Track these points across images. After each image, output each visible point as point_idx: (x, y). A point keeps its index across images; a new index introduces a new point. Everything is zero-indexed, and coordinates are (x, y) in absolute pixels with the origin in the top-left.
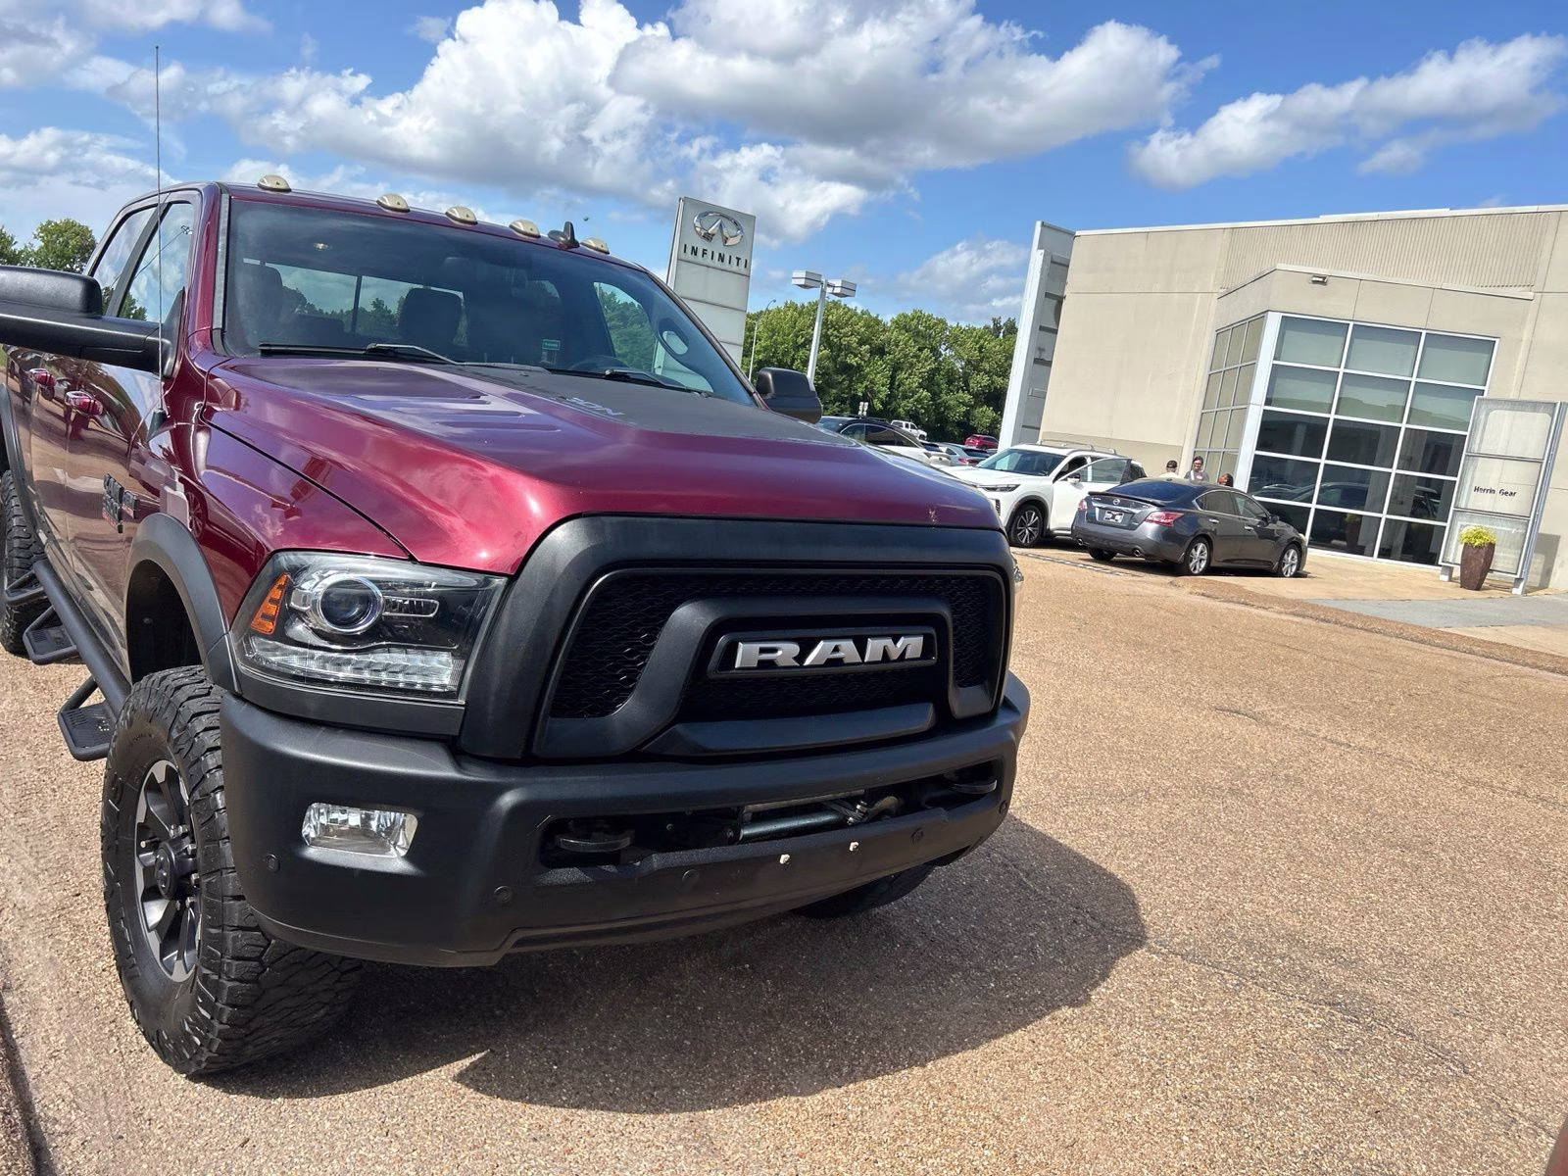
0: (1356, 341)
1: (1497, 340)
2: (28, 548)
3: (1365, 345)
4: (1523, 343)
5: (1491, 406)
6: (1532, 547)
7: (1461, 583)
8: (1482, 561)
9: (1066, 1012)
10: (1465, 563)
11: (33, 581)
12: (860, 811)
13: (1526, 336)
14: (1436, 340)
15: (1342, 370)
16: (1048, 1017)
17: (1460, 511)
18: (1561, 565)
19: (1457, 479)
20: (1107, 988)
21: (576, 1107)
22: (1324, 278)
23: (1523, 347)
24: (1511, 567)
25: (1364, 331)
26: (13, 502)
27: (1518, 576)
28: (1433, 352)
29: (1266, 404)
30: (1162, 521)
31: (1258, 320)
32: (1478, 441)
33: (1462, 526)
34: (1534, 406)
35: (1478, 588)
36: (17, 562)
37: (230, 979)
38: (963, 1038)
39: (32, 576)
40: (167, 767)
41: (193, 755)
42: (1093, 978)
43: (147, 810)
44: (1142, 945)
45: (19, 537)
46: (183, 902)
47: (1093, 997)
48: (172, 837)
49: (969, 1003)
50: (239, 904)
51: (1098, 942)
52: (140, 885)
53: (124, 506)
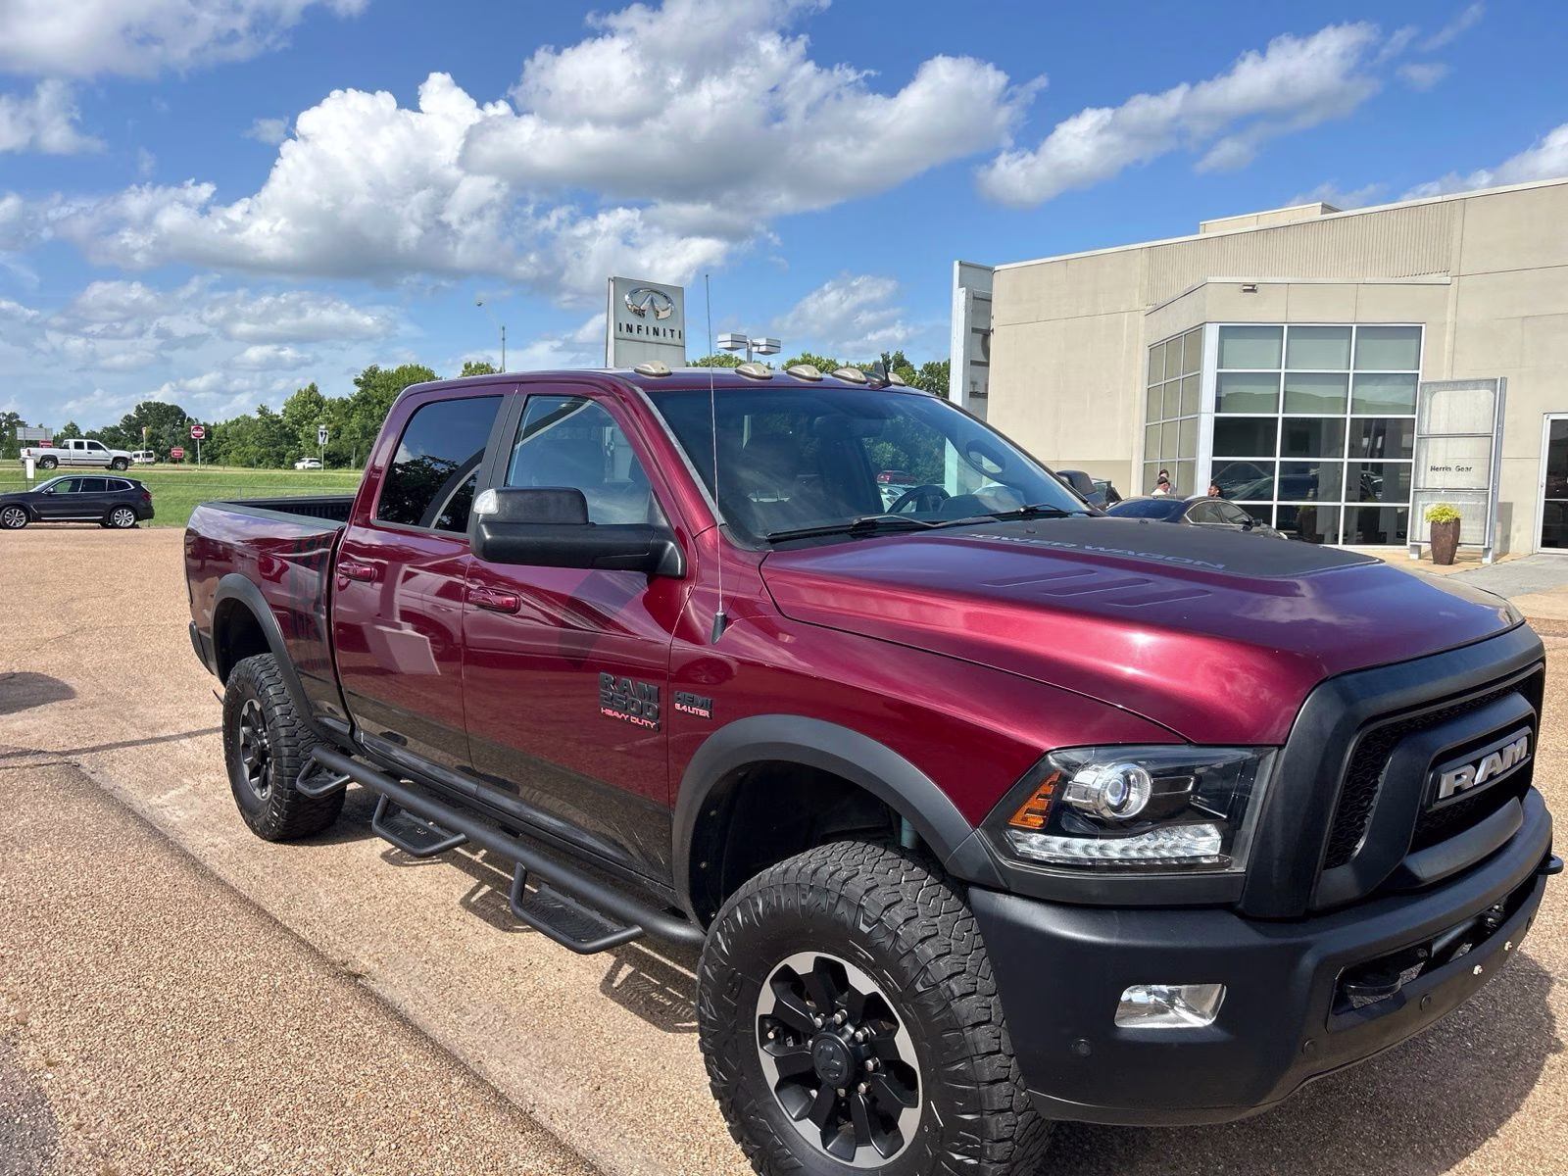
0: (1291, 341)
1: (1423, 325)
2: (294, 736)
3: (1301, 345)
4: (1448, 325)
5: (1433, 388)
6: (1494, 518)
7: (1434, 559)
8: (1452, 536)
10: (1435, 539)
11: (317, 768)
12: (1496, 910)
13: (1449, 318)
14: (1368, 331)
15: (1283, 371)
16: (1546, 1068)
17: (1419, 491)
18: (1518, 530)
19: (1413, 461)
20: (1564, 1028)
22: (1254, 286)
23: (1449, 328)
24: (1479, 537)
25: (1299, 331)
26: (271, 691)
27: (1486, 546)
28: (1366, 342)
29: (1216, 412)
31: (1195, 335)
32: (1427, 423)
33: (1423, 505)
34: (1476, 384)
35: (1451, 563)
36: (286, 751)
37: (992, 1162)
38: (1499, 1101)
39: (315, 764)
40: (818, 959)
41: (901, 948)
42: (1543, 1021)
43: (778, 1004)
44: (1551, 981)
45: (284, 726)
46: (852, 1088)
47: (1562, 1040)
48: (823, 1026)
49: (1469, 1066)
50: (995, 1088)
51: (1512, 984)
52: (772, 1076)
53: (678, 706)
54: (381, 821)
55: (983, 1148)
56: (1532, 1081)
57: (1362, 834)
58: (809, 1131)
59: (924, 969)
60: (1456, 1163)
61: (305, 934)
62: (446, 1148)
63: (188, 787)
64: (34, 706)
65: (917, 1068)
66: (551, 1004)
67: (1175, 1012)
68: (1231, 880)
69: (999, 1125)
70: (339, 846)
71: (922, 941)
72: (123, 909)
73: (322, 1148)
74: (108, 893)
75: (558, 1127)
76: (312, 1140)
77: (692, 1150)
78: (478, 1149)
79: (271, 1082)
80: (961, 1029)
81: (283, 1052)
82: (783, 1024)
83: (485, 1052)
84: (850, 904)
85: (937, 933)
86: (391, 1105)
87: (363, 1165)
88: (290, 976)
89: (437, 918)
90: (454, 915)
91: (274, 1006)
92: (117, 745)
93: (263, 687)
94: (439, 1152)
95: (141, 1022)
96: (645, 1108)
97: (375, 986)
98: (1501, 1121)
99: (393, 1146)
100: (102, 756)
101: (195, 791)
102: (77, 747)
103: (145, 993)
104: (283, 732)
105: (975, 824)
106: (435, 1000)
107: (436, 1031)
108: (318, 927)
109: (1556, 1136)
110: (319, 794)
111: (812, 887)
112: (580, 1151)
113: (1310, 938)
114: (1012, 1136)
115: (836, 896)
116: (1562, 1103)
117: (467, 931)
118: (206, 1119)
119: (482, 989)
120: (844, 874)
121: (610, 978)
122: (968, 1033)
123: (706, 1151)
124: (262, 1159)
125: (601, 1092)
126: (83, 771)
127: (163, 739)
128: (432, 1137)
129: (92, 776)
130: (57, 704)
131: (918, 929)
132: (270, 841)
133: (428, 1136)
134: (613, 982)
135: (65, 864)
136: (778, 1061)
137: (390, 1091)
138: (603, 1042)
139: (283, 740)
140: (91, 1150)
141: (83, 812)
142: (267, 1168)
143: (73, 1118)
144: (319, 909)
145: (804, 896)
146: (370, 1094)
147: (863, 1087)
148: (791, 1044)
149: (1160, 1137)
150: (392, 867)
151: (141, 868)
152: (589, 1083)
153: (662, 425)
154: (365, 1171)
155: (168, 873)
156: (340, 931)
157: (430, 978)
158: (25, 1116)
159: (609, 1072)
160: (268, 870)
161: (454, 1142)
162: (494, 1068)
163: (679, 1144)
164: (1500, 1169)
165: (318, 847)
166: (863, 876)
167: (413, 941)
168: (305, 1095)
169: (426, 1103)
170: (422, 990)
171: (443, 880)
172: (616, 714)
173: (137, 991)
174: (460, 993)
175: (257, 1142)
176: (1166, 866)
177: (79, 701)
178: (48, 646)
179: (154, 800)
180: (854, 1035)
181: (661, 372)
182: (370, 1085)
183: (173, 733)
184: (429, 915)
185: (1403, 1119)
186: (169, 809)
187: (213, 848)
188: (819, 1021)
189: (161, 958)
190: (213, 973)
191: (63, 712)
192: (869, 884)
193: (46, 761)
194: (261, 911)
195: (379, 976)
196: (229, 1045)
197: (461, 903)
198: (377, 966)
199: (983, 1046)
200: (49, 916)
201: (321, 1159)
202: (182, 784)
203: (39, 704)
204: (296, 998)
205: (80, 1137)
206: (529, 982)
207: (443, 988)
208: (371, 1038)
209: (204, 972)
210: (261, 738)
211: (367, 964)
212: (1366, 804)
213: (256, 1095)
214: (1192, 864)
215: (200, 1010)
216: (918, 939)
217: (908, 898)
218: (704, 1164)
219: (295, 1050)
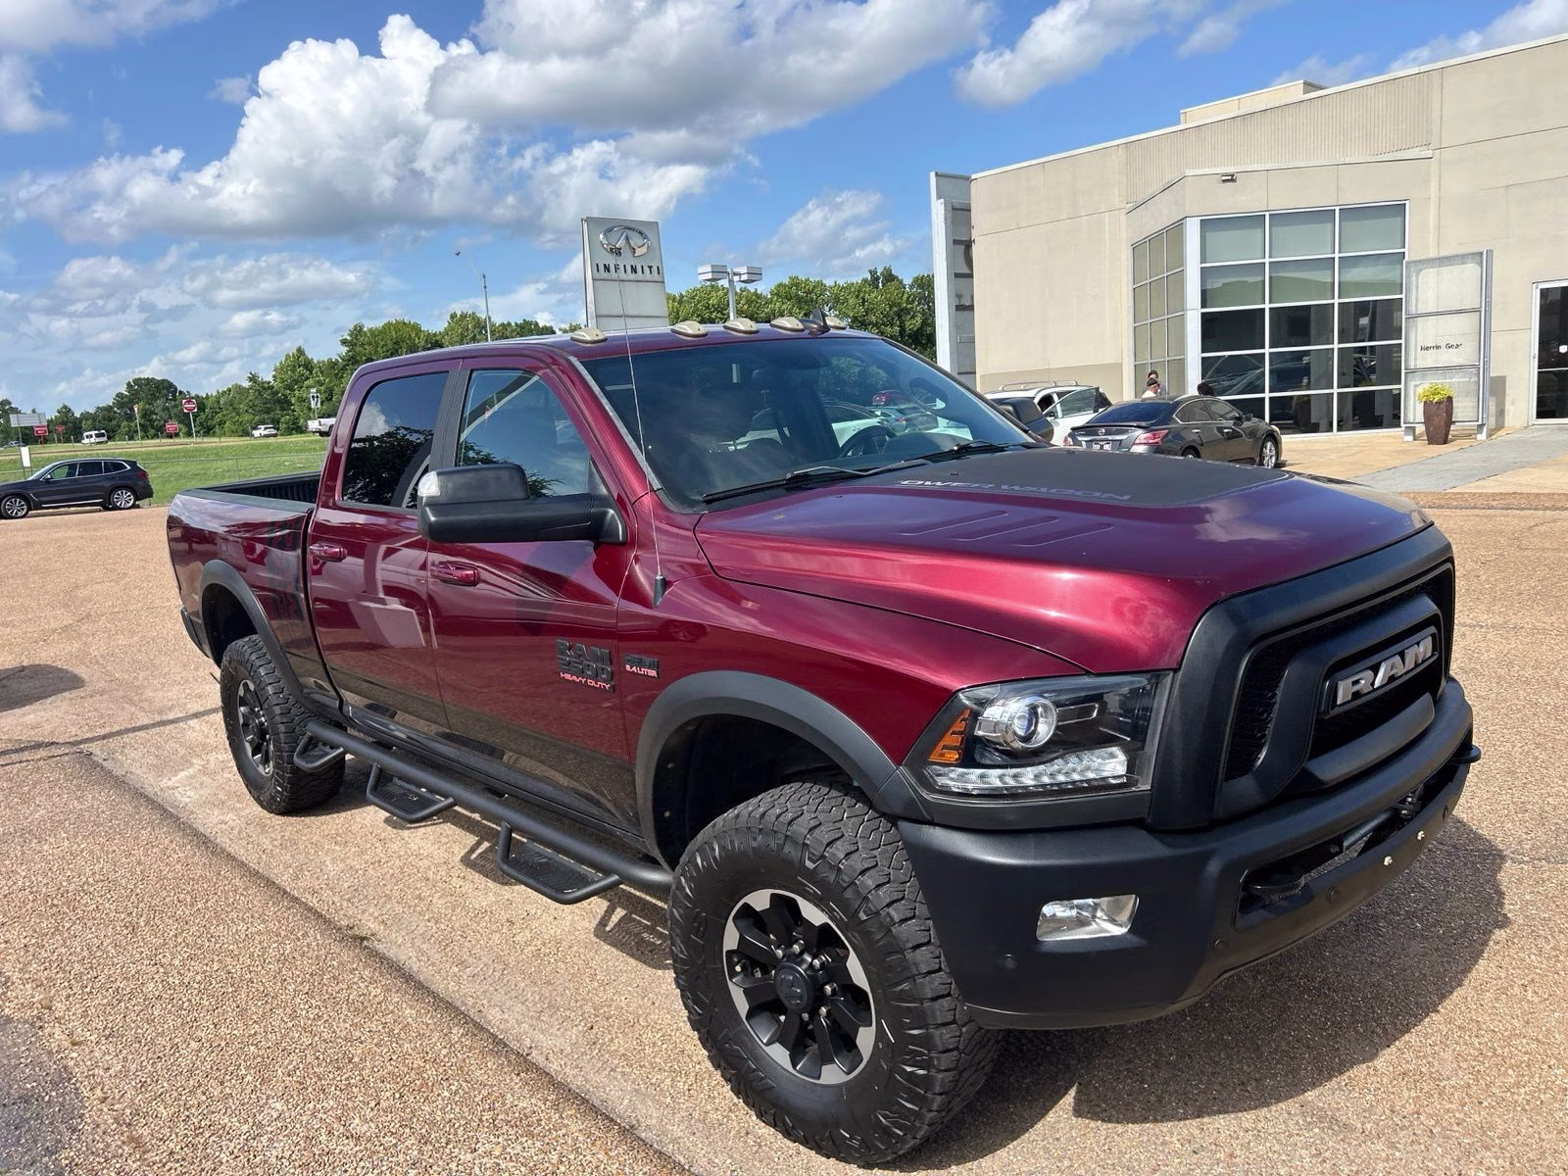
0: (1275, 229)
1: (1407, 202)
2: (289, 713)
3: (1284, 232)
4: (1432, 200)
5: (1419, 267)
6: (1487, 394)
7: (1428, 439)
8: (1445, 415)
9: (1499, 934)
10: (1428, 421)
11: (313, 742)
12: (1410, 802)
13: (1433, 192)
14: (1351, 213)
15: (1267, 260)
16: (1491, 943)
17: (1411, 372)
18: (1513, 403)
19: (1402, 341)
20: (1512, 904)
21: (1199, 1117)
22: (1232, 176)
23: (1433, 203)
24: (1472, 414)
25: (1281, 218)
26: (262, 671)
27: (1480, 423)
28: (1349, 225)
29: (1202, 307)
30: (1151, 441)
31: (1176, 230)
32: (1414, 301)
33: (1416, 386)
34: (1462, 258)
35: (1445, 442)
36: (282, 728)
37: (939, 1071)
38: (1443, 978)
39: (311, 739)
40: (773, 895)
41: (844, 881)
42: (1493, 898)
43: (742, 938)
44: (1503, 858)
45: (277, 704)
46: (814, 1013)
47: (1509, 915)
48: (784, 957)
49: (1416, 946)
50: (937, 1005)
51: (1466, 864)
52: (742, 1005)
53: (628, 667)
54: (375, 788)
55: (931, 1058)
56: (1478, 955)
57: (1264, 744)
58: (779, 1054)
59: (866, 898)
60: (1397, 1039)
61: (313, 902)
62: (446, 1094)
63: (197, 767)
64: (46, 697)
65: (868, 990)
66: (548, 951)
67: (1097, 923)
68: (1139, 798)
69: (944, 1037)
70: (343, 814)
71: (863, 873)
72: (138, 891)
73: (331, 1103)
74: (124, 877)
75: (553, 1067)
76: (322, 1095)
77: (679, 1079)
78: (476, 1093)
79: (283, 1045)
80: (902, 951)
81: (294, 1016)
82: (749, 958)
83: (485, 1002)
84: (795, 843)
85: (877, 865)
86: (394, 1058)
87: (369, 1114)
88: (299, 943)
89: (439, 877)
90: (455, 873)
91: (284, 973)
92: (128, 731)
93: (254, 668)
94: (440, 1098)
95: (159, 997)
96: (635, 1043)
97: (380, 947)
98: (1443, 997)
99: (397, 1096)
100: (113, 743)
101: (204, 771)
102: (89, 735)
103: (161, 970)
104: (277, 710)
105: (898, 763)
106: (438, 956)
107: (440, 986)
108: (326, 894)
109: (1494, 1007)
110: (316, 768)
111: (760, 830)
112: (573, 1087)
113: (1213, 845)
114: (957, 1047)
115: (783, 837)
116: (1503, 975)
117: (468, 888)
118: (222, 1083)
119: (482, 942)
120: (790, 815)
121: (603, 922)
122: (909, 955)
123: (692, 1079)
124: (275, 1117)
125: (594, 1031)
126: (95, 758)
127: (172, 722)
128: (433, 1085)
129: (105, 764)
130: (67, 694)
131: (858, 862)
132: (278, 814)
133: (430, 1084)
134: (606, 925)
135: (82, 852)
136: (746, 992)
137: (394, 1045)
138: (596, 984)
139: (278, 718)
140: (116, 1120)
141: (98, 799)
142: (279, 1125)
143: (98, 1093)
144: (326, 877)
145: (755, 839)
146: (376, 1048)
147: (824, 1010)
148: (759, 975)
149: (1118, 1034)
150: (395, 831)
151: (154, 850)
152: (583, 1024)
153: (597, 393)
154: (371, 1120)
155: (181, 852)
156: (347, 897)
157: (432, 936)
158: (54, 1094)
159: (602, 1011)
160: (276, 843)
161: (453, 1088)
162: (494, 1018)
163: (666, 1074)
164: (1438, 1042)
165: (324, 817)
166: (807, 816)
167: (417, 901)
168: (314, 1054)
169: (427, 1053)
170: (425, 947)
171: (446, 840)
172: (574, 678)
173: (154, 969)
174: (461, 947)
175: (270, 1101)
176: (1076, 788)
177: (88, 689)
178: (56, 636)
179: (165, 783)
180: (811, 963)
181: (596, 338)
182: (375, 1041)
183: (180, 715)
184: (430, 875)
185: (1349, 1001)
186: (180, 789)
187: (223, 826)
188: (780, 953)
189: (176, 936)
190: (226, 946)
191: (74, 701)
192: (813, 823)
193: (60, 752)
194: (270, 883)
195: (384, 937)
196: (243, 1013)
197: (461, 861)
198: (382, 927)
199: (923, 966)
200: (68, 903)
201: (331, 1113)
202: (192, 764)
203: (50, 696)
204: (307, 965)
205: (105, 1109)
206: (527, 932)
207: (444, 945)
208: (375, 996)
209: (218, 945)
210: (258, 717)
211: (372, 926)
212: (1266, 715)
213: (268, 1058)
214: (1101, 785)
215: (214, 982)
216: (859, 871)
217: (849, 833)
218: (689, 1090)
219: (304, 1012)
